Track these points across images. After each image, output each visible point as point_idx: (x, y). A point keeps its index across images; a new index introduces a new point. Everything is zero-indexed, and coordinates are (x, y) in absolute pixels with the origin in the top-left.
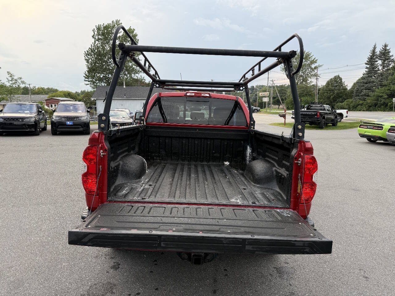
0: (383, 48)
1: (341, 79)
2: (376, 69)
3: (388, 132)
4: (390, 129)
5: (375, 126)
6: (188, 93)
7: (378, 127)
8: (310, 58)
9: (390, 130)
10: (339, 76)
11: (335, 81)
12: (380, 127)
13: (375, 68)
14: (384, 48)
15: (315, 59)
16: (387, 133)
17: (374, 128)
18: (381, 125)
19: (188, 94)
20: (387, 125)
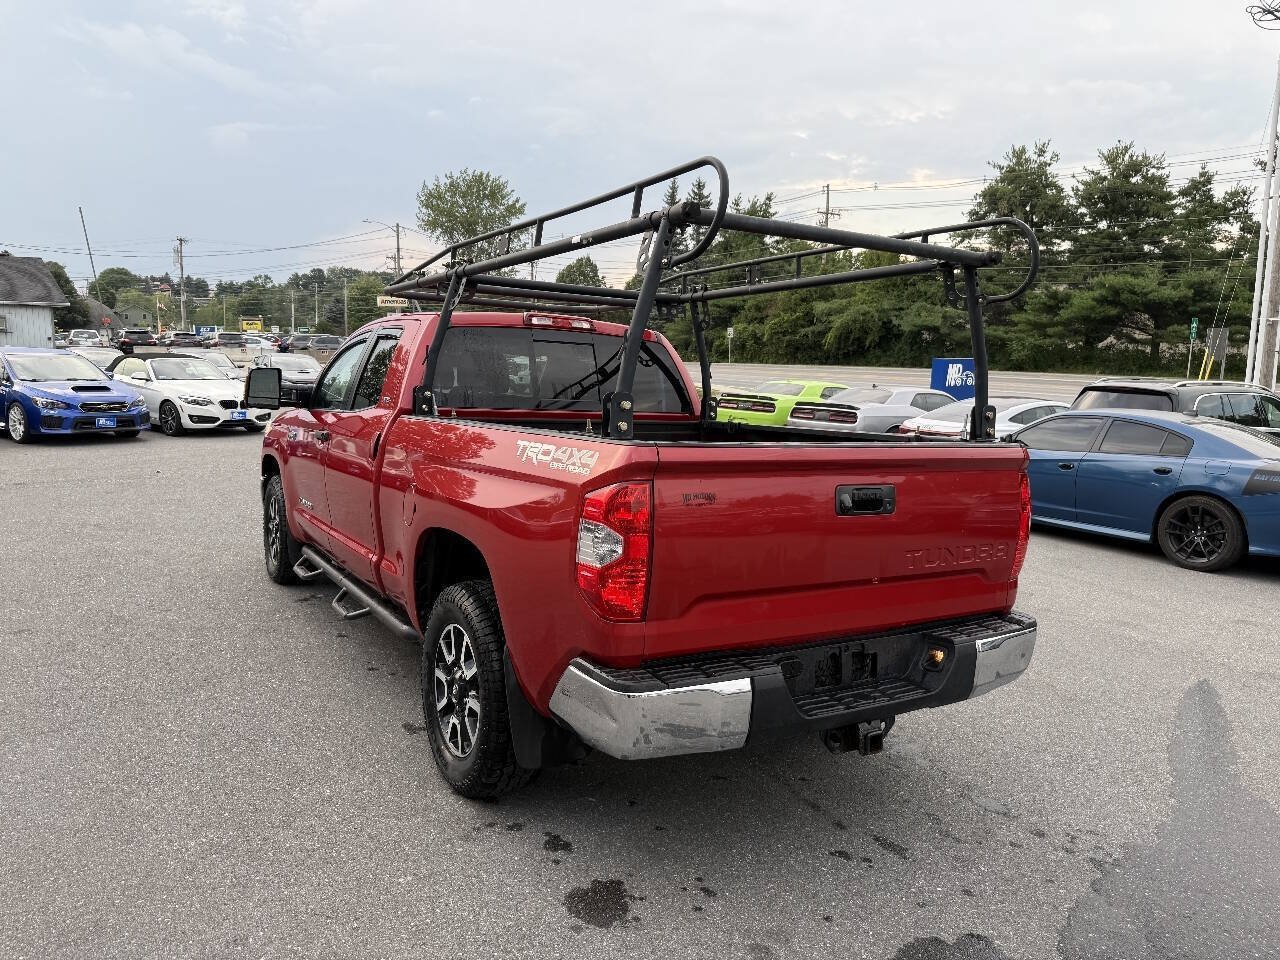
0: (694, 191)
1: (594, 269)
2: (681, 247)
3: (792, 416)
4: (795, 409)
5: (755, 403)
6: (532, 316)
7: (764, 404)
8: (503, 198)
9: (795, 411)
10: (588, 259)
11: (582, 274)
12: (767, 405)
13: (679, 245)
14: (696, 190)
15: (517, 201)
16: (789, 419)
17: (756, 408)
18: (772, 399)
19: (535, 321)
20: (785, 402)
